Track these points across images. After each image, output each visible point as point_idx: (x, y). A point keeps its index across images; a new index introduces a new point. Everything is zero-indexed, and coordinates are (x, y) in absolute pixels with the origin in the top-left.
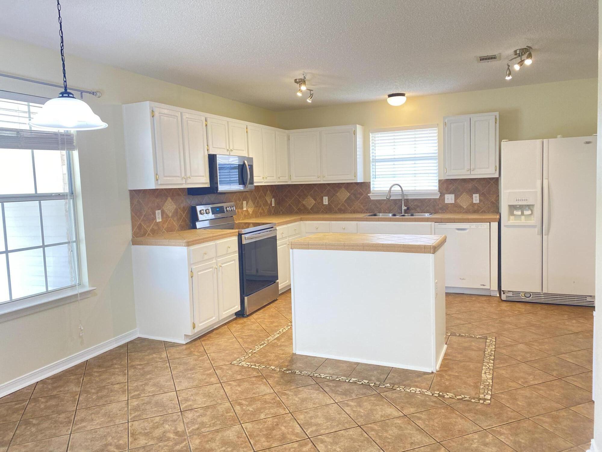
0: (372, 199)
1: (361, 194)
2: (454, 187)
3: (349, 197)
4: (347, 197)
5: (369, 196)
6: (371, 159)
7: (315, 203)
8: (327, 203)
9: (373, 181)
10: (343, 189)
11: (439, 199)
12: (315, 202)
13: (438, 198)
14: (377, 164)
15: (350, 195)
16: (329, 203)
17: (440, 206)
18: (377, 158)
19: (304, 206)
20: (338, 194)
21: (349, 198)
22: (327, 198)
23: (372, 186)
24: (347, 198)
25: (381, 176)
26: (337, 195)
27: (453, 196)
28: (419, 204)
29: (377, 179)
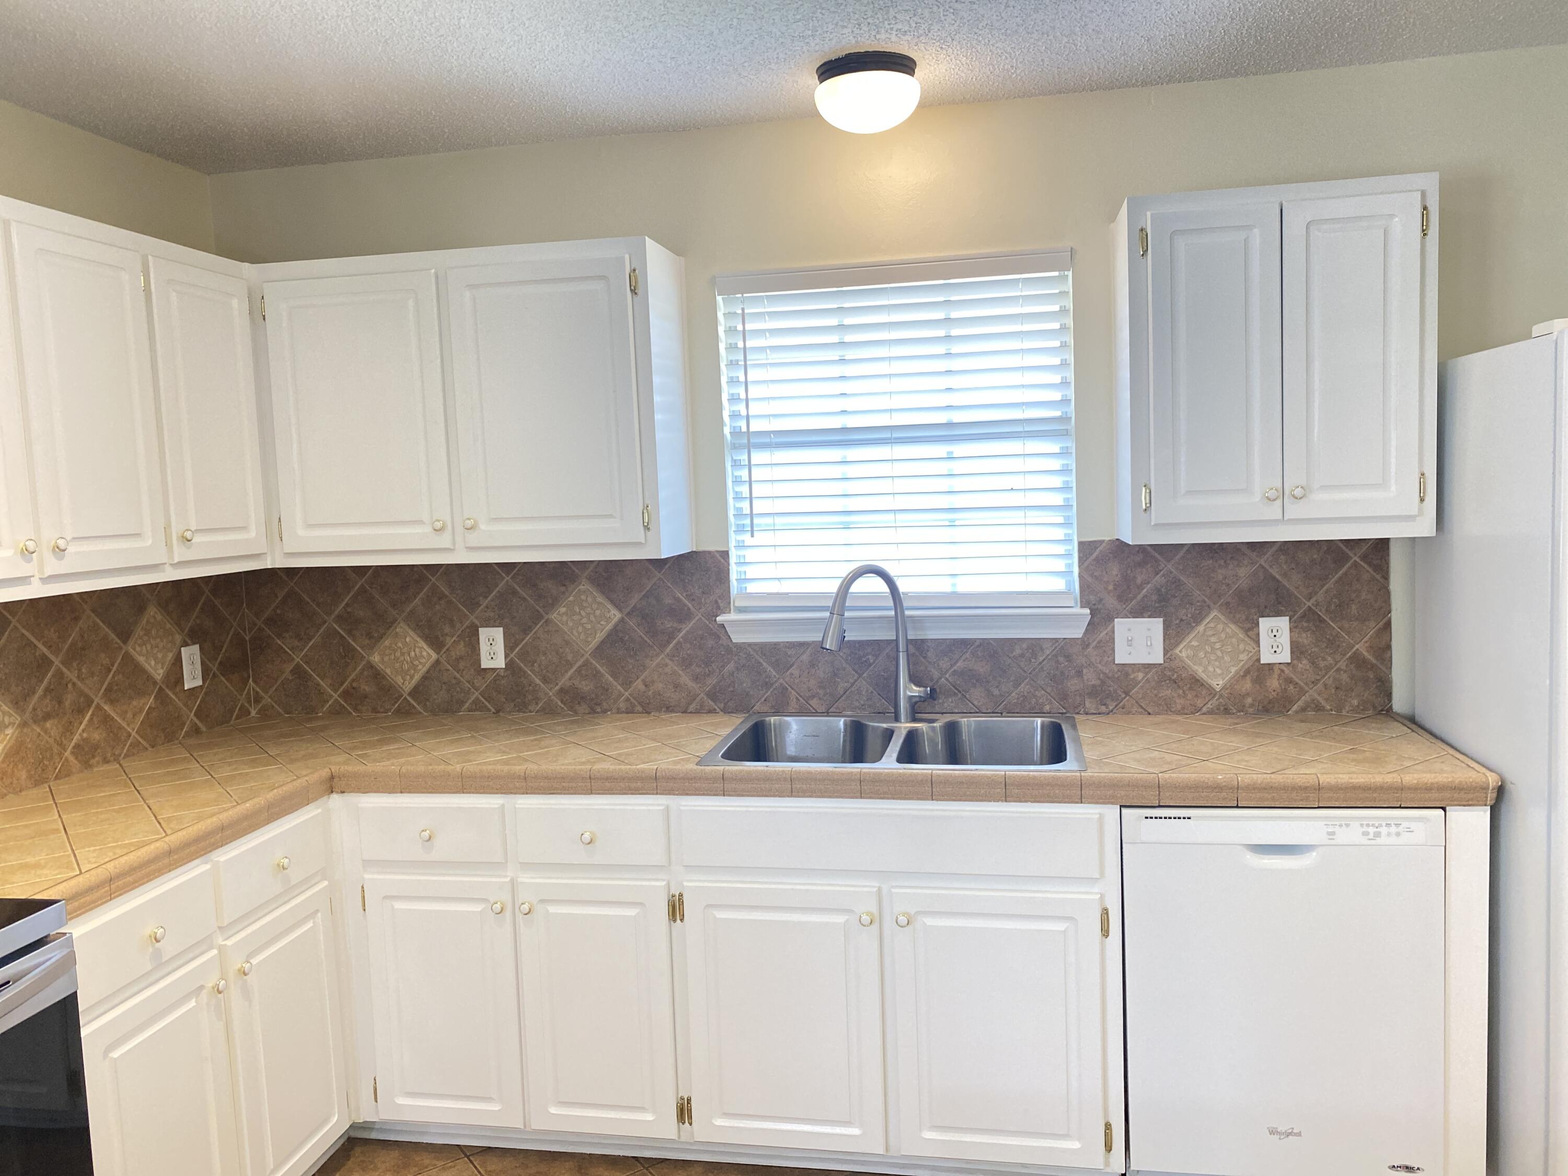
0: (737, 638)
1: (681, 615)
2: (1159, 580)
3: (615, 630)
4: (609, 627)
5: (723, 626)
6: (727, 430)
7: (437, 662)
8: (500, 662)
9: (741, 546)
10: (585, 586)
11: (1084, 643)
12: (434, 656)
13: (1080, 636)
14: (758, 457)
15: (622, 620)
16: (510, 665)
17: (1090, 677)
18: (756, 426)
19: (377, 675)
20: (559, 615)
21: (616, 637)
22: (497, 634)
23: (733, 576)
24: (609, 635)
25: (779, 521)
26: (554, 616)
27: (1156, 626)
28: (982, 668)
29: (760, 538)
